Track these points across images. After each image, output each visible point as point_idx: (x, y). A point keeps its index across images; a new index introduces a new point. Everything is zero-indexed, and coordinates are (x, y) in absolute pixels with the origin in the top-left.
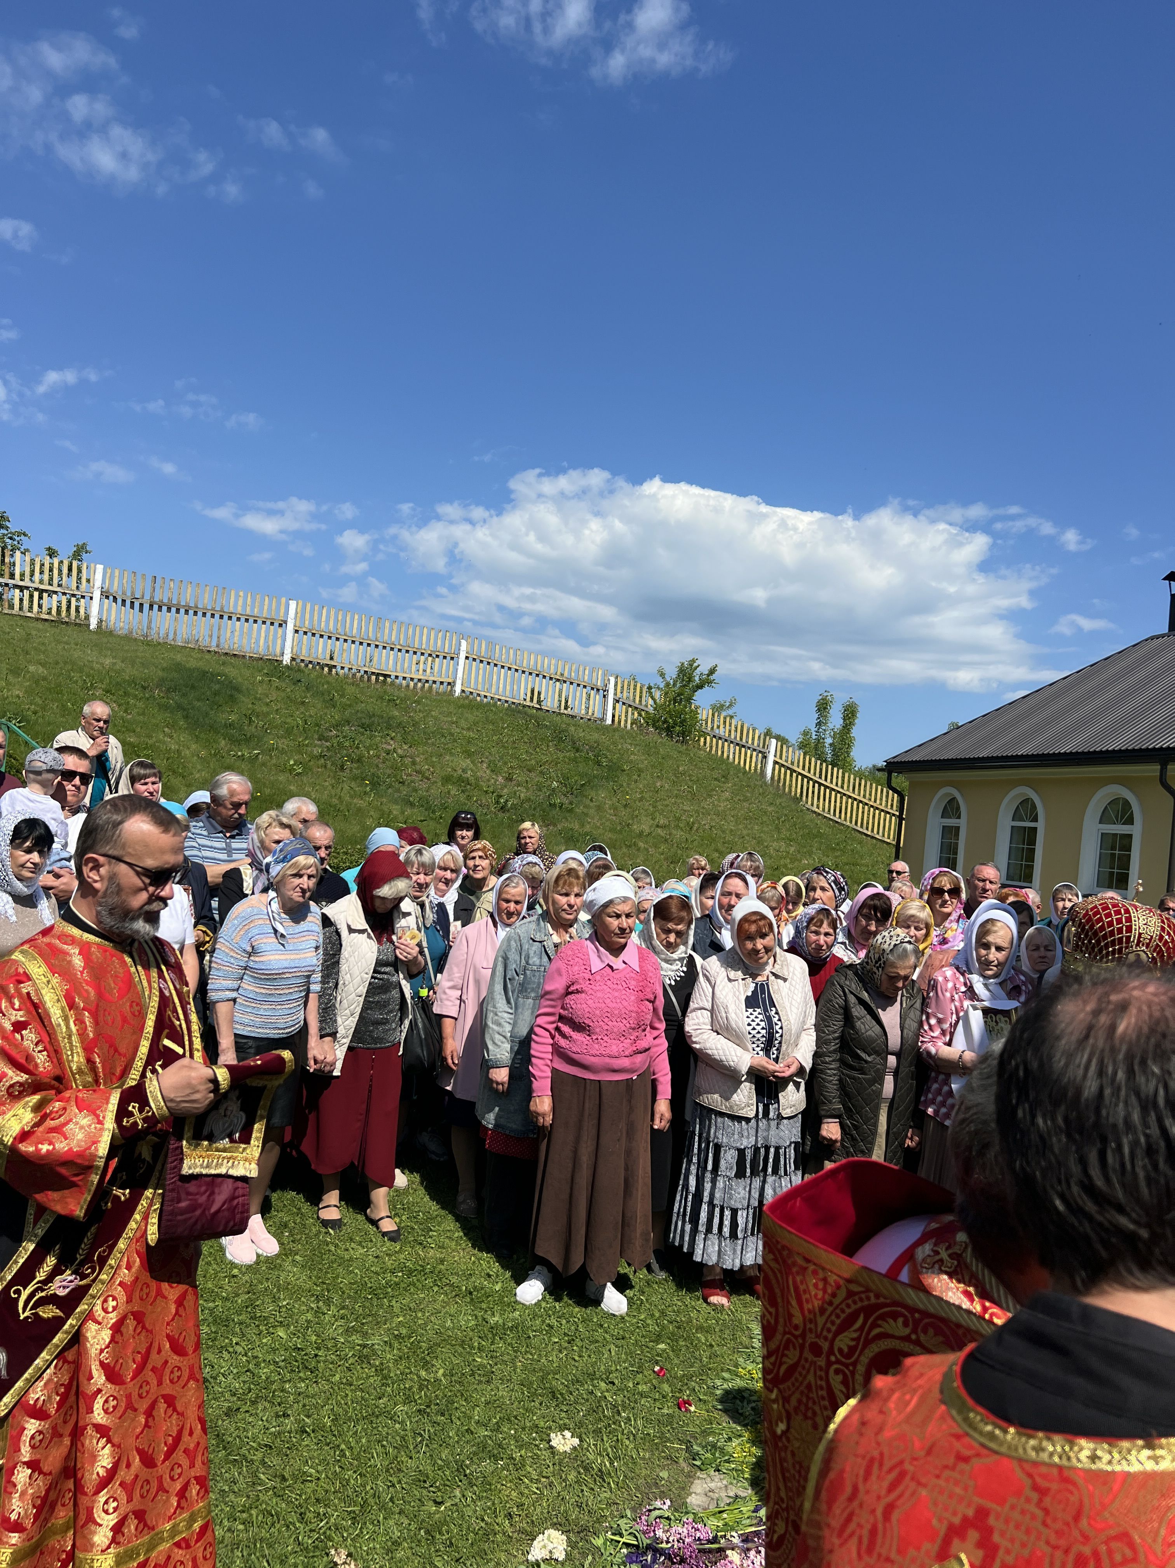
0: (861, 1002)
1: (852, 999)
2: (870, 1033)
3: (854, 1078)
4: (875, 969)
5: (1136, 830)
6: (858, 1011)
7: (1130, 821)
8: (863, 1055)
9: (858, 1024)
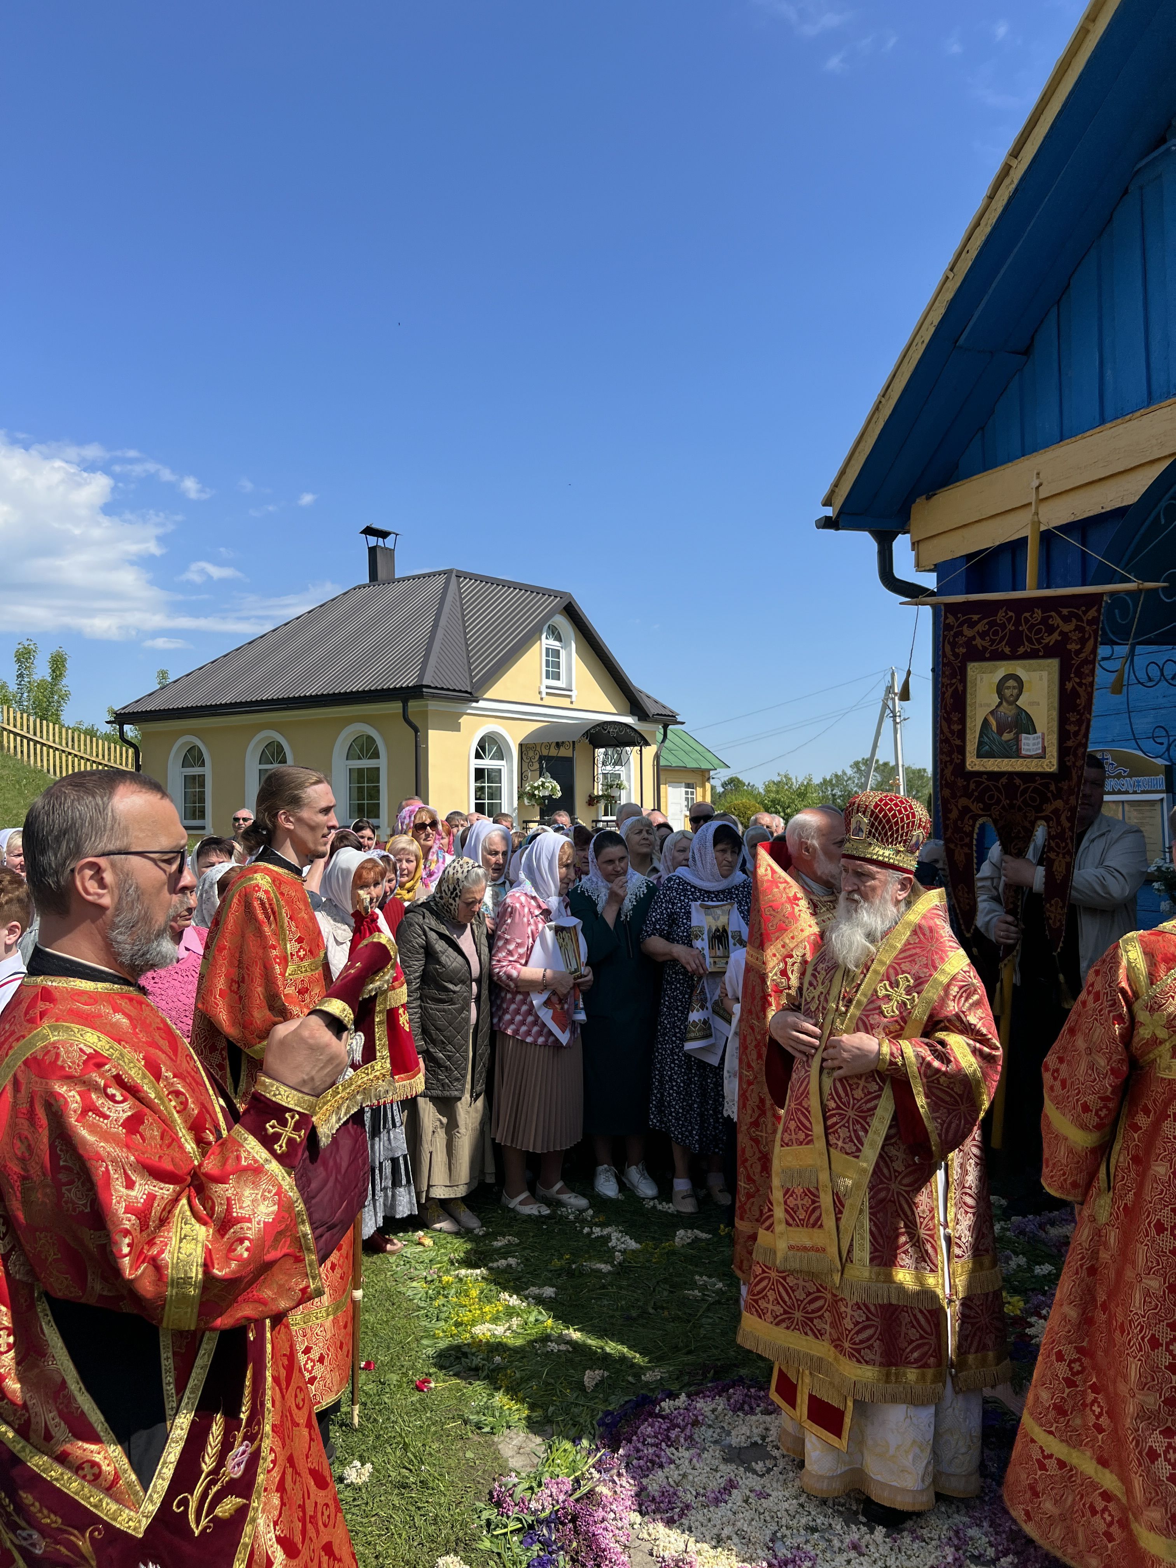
0: (442, 936)
1: (433, 936)
2: (454, 964)
3: (444, 1011)
4: (451, 901)
5: (382, 763)
6: (440, 946)
7: (376, 755)
8: (451, 986)
9: (443, 959)
